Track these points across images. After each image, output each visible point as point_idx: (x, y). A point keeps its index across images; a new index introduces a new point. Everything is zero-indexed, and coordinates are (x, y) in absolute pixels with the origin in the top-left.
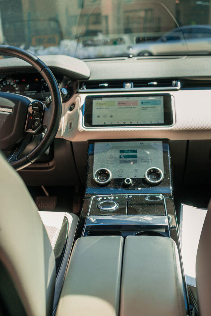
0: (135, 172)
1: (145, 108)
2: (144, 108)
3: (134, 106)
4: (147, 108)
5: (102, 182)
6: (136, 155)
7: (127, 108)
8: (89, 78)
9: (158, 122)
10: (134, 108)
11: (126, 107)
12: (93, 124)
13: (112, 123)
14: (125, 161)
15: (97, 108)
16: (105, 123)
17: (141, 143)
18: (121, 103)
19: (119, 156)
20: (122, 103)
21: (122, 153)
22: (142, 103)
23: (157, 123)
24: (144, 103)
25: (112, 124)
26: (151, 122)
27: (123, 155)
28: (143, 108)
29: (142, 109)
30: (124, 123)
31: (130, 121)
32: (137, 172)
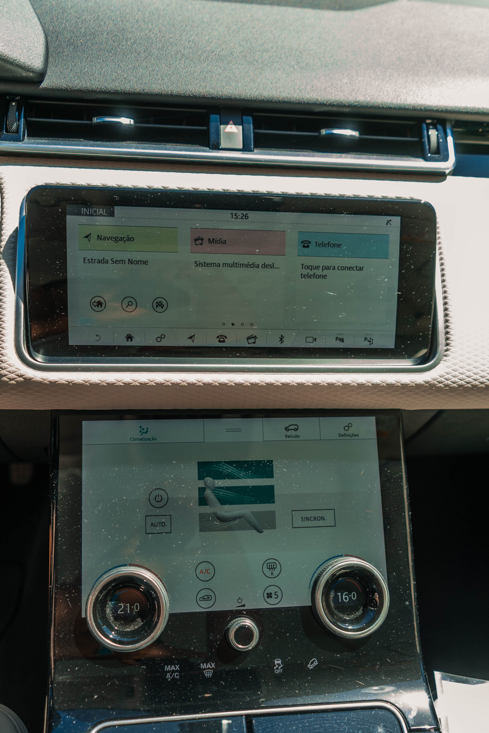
0: (268, 572)
1: (319, 272)
2: (311, 273)
3: (269, 260)
4: (326, 272)
5: (128, 643)
6: (271, 488)
7: (234, 265)
8: (42, 75)
9: (370, 341)
10: (265, 266)
11: (230, 259)
12: (73, 341)
13: (162, 337)
14: (222, 520)
15: (92, 261)
16: (129, 337)
17: (287, 429)
18: (206, 237)
19: (196, 494)
20: (211, 241)
21: (209, 480)
22: (306, 244)
23: (365, 345)
24: (312, 246)
25: (164, 343)
26: (342, 340)
27: (216, 490)
28: (305, 272)
29: (303, 276)
30: (222, 338)
31: (249, 333)
32: (276, 572)
